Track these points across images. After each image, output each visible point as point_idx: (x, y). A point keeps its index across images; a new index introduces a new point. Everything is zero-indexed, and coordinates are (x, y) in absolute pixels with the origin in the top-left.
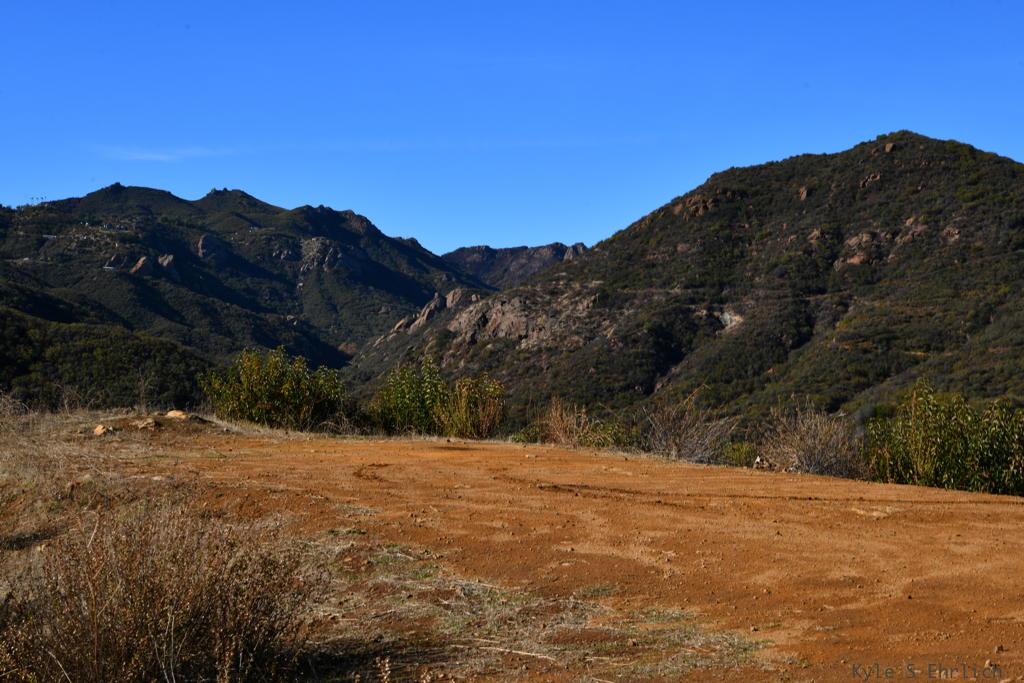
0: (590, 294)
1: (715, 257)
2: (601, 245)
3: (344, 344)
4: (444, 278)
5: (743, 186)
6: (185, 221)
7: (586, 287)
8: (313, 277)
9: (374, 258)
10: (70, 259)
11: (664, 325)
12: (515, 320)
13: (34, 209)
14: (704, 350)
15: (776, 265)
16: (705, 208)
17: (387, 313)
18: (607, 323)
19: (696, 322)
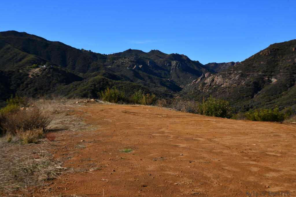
0: (239, 74)
1: (270, 65)
2: (242, 62)
3: (181, 86)
4: (205, 70)
5: (278, 48)
6: (145, 57)
7: (238, 72)
8: (174, 70)
9: (188, 65)
10: (120, 66)
11: (257, 81)
12: (220, 80)
13: (112, 55)
14: (266, 88)
15: (286, 67)
16: (268, 53)
17: (191, 78)
18: (243, 81)
19: (265, 81)
